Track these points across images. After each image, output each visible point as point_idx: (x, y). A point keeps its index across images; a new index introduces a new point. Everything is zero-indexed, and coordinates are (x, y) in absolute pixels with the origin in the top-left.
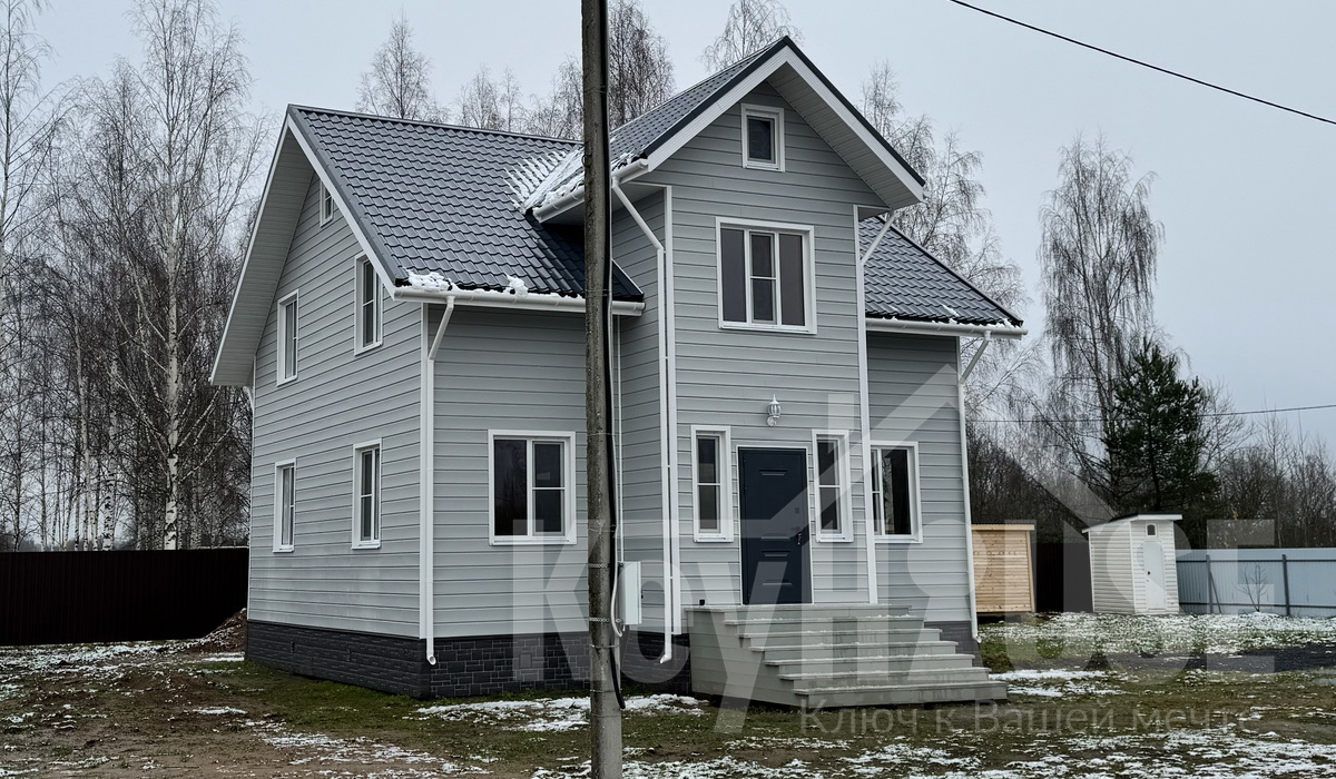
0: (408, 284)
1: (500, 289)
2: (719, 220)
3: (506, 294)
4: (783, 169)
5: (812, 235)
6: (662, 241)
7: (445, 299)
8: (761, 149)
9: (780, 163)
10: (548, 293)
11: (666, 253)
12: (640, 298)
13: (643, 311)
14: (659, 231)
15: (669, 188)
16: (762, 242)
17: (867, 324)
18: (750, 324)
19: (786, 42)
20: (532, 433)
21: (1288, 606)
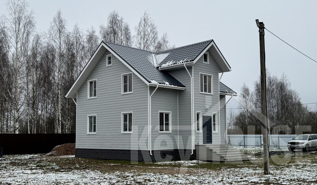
0: (151, 82)
1: (165, 84)
2: (200, 73)
3: (166, 85)
4: (209, 64)
5: (213, 76)
6: (192, 76)
7: (156, 86)
8: (206, 60)
9: (208, 63)
10: (172, 85)
11: (192, 79)
12: (184, 87)
13: (185, 89)
14: (191, 74)
15: (193, 66)
16: (205, 77)
17: (220, 93)
18: (203, 93)
19: (212, 40)
20: (164, 112)
21: (245, 145)
